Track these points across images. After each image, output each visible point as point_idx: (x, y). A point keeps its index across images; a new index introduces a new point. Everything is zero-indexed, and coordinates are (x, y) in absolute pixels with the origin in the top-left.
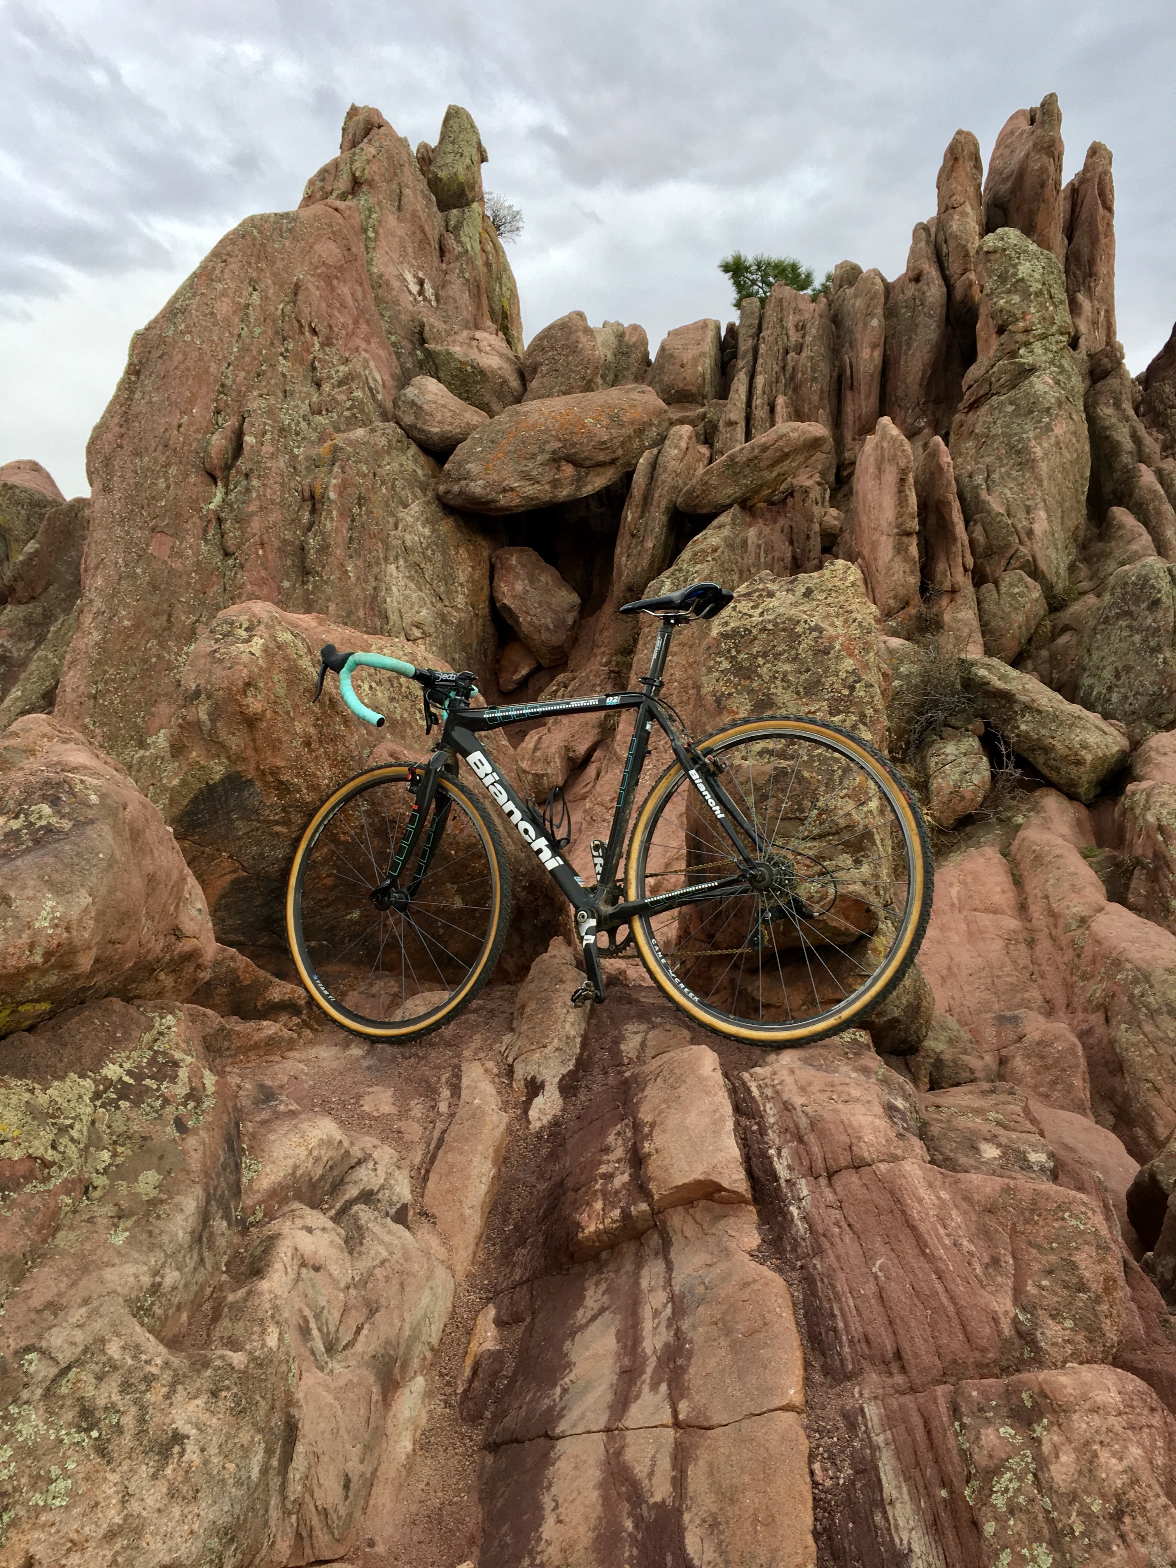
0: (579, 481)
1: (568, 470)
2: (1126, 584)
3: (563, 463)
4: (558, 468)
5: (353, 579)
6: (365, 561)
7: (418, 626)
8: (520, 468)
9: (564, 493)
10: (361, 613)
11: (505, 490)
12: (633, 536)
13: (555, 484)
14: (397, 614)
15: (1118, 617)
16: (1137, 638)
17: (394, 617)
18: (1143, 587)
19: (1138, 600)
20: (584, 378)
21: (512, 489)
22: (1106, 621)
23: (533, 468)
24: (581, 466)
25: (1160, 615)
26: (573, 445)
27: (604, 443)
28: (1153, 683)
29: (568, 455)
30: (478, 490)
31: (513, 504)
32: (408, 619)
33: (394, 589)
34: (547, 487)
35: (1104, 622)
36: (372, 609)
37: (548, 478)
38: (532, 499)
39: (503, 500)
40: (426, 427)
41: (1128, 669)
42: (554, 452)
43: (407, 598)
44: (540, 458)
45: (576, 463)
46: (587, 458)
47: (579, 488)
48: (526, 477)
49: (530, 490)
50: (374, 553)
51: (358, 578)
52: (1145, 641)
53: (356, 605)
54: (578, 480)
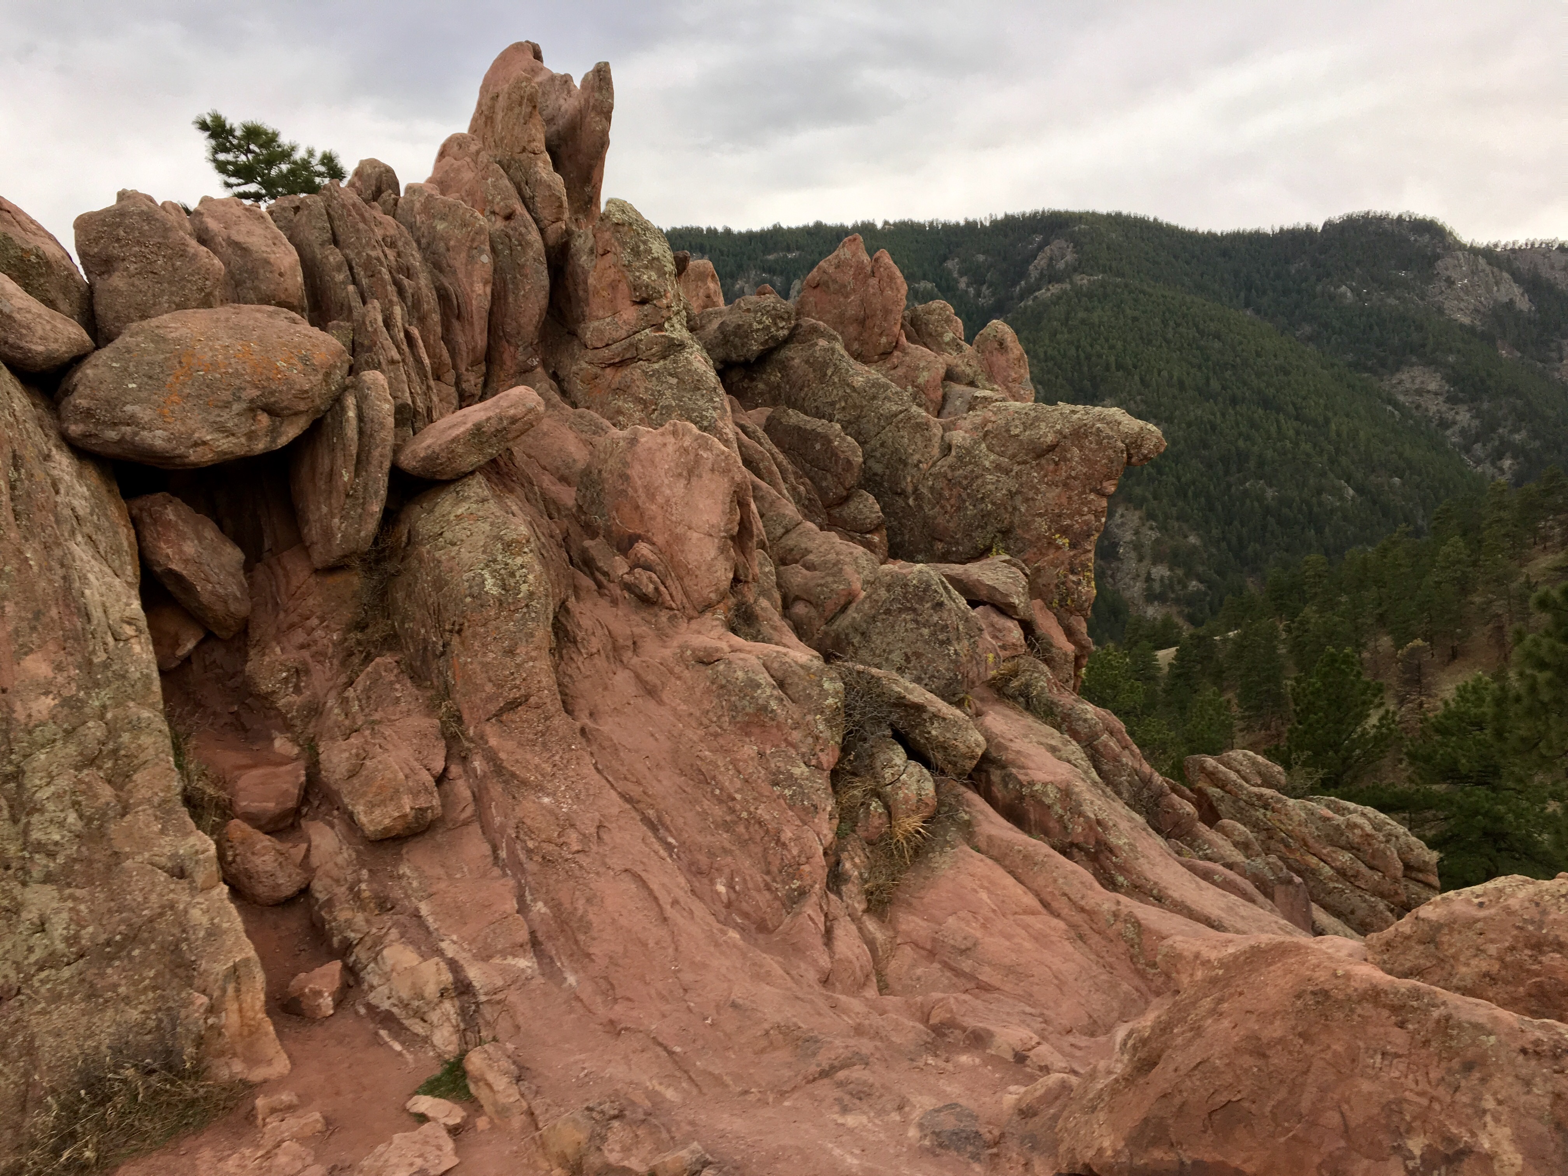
0: (274, 432)
1: (264, 419)
2: (906, 585)
3: (259, 412)
4: (254, 418)
5: (36, 569)
6: (40, 542)
7: (130, 622)
8: (212, 418)
9: (260, 446)
10: (54, 612)
11: (196, 444)
12: (348, 496)
13: (251, 436)
14: (100, 610)
15: (900, 611)
16: (926, 631)
17: (97, 614)
18: (925, 591)
19: (921, 600)
20: (201, 290)
21: (204, 443)
22: (888, 612)
23: (229, 418)
24: (278, 415)
25: (945, 615)
26: (272, 393)
27: (306, 392)
28: (948, 670)
29: (267, 404)
30: (158, 443)
31: (205, 459)
32: (115, 614)
33: (90, 575)
34: (243, 440)
35: (885, 613)
36: (68, 606)
37: (244, 429)
38: (225, 453)
39: (194, 456)
40: (23, 344)
41: (918, 655)
42: (252, 401)
43: (110, 587)
44: (236, 407)
45: (270, 411)
46: (287, 408)
47: (274, 440)
48: (222, 429)
49: (225, 444)
50: (49, 531)
51: (40, 566)
52: (933, 634)
53: (45, 602)
54: (272, 431)
